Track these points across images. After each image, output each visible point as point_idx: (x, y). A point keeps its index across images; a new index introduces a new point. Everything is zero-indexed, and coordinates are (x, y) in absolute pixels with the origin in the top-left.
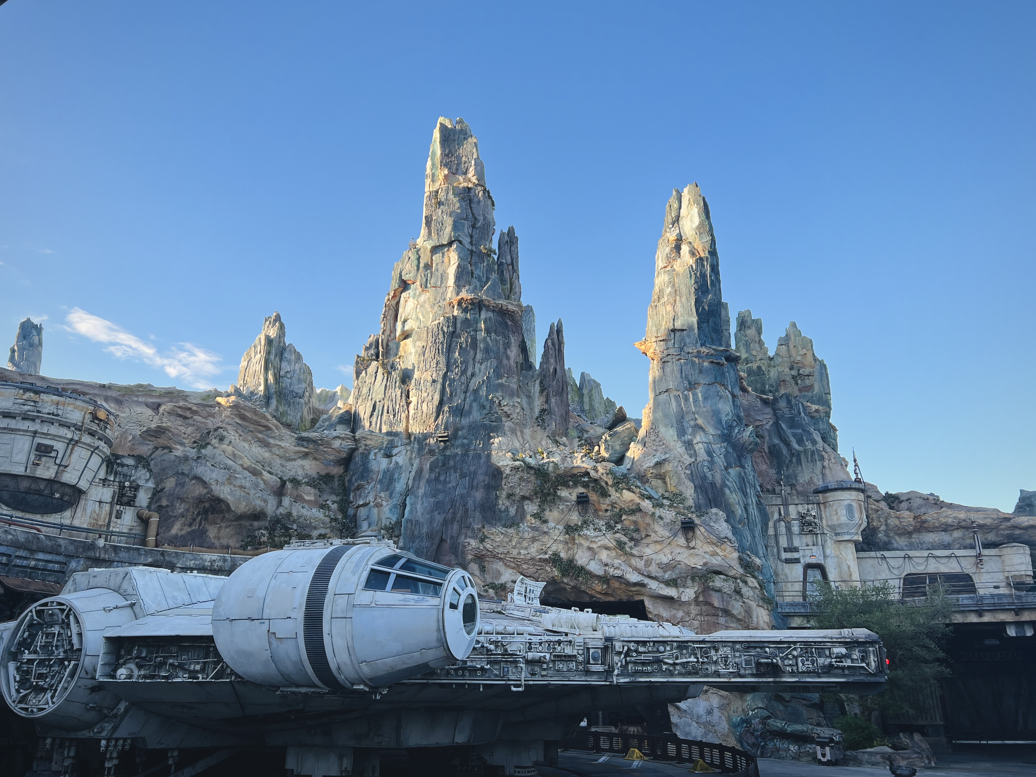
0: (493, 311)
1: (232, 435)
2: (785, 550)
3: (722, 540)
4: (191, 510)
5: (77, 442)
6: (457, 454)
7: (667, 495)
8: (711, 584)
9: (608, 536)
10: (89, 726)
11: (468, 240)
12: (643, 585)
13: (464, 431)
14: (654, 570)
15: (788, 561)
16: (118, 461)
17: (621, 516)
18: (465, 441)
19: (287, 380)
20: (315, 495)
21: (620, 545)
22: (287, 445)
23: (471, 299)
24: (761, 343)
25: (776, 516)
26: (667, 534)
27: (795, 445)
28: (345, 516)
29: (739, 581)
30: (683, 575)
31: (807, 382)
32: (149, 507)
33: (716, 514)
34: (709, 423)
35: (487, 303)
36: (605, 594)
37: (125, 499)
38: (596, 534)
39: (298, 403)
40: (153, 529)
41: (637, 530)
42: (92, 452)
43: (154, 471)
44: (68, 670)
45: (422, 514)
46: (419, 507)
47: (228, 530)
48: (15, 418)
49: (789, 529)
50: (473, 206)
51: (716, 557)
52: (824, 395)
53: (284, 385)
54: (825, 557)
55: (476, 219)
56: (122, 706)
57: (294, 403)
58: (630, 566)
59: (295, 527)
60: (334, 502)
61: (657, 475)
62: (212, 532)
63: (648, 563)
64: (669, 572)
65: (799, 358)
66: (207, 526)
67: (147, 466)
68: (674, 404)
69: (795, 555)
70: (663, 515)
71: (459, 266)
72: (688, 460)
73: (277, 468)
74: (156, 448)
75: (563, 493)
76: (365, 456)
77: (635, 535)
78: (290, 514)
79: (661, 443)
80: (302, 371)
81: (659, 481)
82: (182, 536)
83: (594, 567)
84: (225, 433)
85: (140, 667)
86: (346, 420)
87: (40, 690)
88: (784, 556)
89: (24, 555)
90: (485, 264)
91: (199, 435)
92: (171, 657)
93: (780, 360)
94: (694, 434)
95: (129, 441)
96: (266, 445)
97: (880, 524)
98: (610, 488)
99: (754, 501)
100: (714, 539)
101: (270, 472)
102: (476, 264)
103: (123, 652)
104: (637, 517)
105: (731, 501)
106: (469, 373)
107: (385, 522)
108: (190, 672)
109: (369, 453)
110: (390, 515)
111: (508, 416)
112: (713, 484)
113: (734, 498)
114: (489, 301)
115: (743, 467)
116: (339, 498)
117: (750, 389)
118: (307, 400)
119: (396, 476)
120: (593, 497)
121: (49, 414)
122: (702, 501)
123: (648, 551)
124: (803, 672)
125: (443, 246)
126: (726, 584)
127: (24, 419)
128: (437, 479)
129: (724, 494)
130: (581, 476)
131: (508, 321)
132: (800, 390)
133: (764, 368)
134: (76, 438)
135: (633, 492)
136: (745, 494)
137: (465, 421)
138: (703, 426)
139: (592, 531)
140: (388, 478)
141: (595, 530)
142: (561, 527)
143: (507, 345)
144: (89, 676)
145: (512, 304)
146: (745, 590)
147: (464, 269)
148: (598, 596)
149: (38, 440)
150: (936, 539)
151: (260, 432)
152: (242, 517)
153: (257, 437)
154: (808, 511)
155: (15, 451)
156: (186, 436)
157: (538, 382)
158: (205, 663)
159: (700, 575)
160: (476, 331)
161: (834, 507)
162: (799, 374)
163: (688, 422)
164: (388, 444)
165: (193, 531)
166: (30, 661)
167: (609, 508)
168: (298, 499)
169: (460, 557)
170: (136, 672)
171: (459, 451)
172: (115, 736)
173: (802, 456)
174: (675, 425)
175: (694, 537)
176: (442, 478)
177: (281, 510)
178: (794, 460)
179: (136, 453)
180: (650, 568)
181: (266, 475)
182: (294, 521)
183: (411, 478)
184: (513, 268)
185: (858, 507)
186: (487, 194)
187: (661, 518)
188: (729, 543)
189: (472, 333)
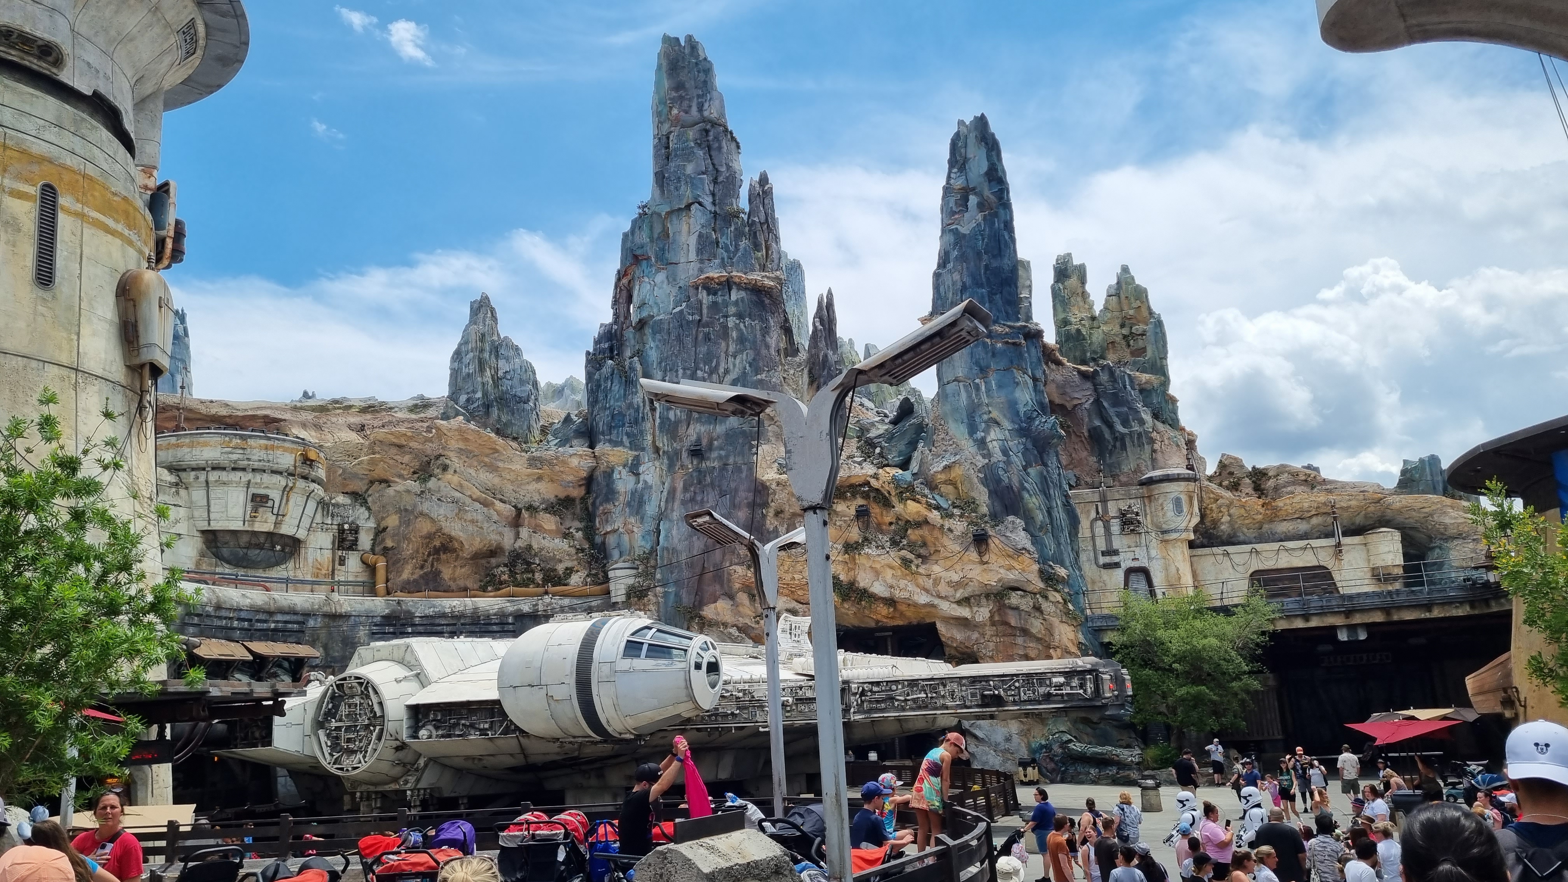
0: (746, 289)
1: (455, 462)
2: (1104, 554)
3: (1020, 551)
4: (421, 551)
5: (291, 488)
6: (714, 468)
7: (958, 503)
8: (1007, 602)
9: (892, 553)
10: (395, 780)
11: (710, 199)
12: (933, 606)
13: (720, 441)
14: (943, 589)
15: (1107, 566)
16: (333, 501)
17: (907, 530)
18: (723, 453)
19: (507, 382)
20: (556, 523)
21: (906, 563)
22: (518, 467)
23: (718, 278)
24: (1084, 295)
25: (1093, 515)
26: (958, 548)
27: (1120, 428)
28: (593, 545)
29: (1038, 596)
30: (977, 593)
31: (1141, 344)
32: (373, 551)
33: (1013, 522)
34: (1005, 416)
35: (737, 280)
36: (892, 618)
37: (347, 544)
38: (879, 552)
39: (523, 410)
40: (381, 575)
41: (924, 544)
42: (308, 497)
43: (373, 508)
44: (375, 734)
45: (679, 541)
46: (674, 532)
47: (463, 570)
48: (224, 469)
49: (1107, 528)
50: (713, 153)
51: (1013, 571)
52: (1158, 361)
53: (504, 388)
54: (1150, 559)
55: (717, 171)
56: (422, 762)
57: (518, 410)
58: (918, 586)
59: (537, 562)
60: (578, 530)
61: (946, 481)
62: (446, 573)
63: (937, 581)
64: (961, 591)
65: (1131, 312)
66: (440, 567)
67: (364, 503)
68: (964, 395)
69: (1115, 559)
70: (953, 527)
71: (700, 236)
72: (981, 462)
73: (509, 495)
74: (372, 482)
75: (840, 507)
76: (609, 474)
77: (922, 551)
78: (529, 547)
79: (951, 442)
80: (524, 370)
81: (950, 487)
82: (414, 581)
83: (878, 589)
84: (448, 462)
85: (437, 728)
86: (582, 432)
87: (353, 752)
88: (1102, 560)
89: (263, 618)
90: (733, 228)
91: (417, 464)
92: (462, 719)
93: (1109, 315)
94: (987, 431)
95: (340, 475)
96: (493, 468)
97: (1221, 514)
98: (893, 499)
99: (1059, 502)
100: (1011, 551)
101: (501, 500)
102: (721, 229)
103: (420, 717)
104: (924, 531)
105: (1031, 505)
106: (721, 370)
107: (638, 552)
108: (480, 730)
109: (613, 471)
110: (643, 543)
111: (772, 419)
112: (1009, 488)
113: (1033, 501)
114: (740, 277)
115: (1045, 465)
116: (583, 524)
117: (1065, 360)
118: (532, 405)
119: (646, 497)
120: (875, 510)
121: (260, 461)
122: (998, 508)
123: (936, 569)
124: (1025, 701)
125: (680, 210)
126: (1024, 601)
127: (234, 469)
128: (693, 500)
129: (1022, 498)
130: (860, 485)
131: (765, 299)
132: (1133, 354)
133: (1084, 332)
134: (291, 485)
135: (919, 502)
136: (1048, 496)
137: (720, 429)
138: (998, 419)
139: (875, 549)
140: (637, 500)
141: (877, 547)
142: (840, 547)
143: (765, 331)
144: (393, 738)
145: (768, 278)
146: (1045, 605)
147: (707, 238)
148: (885, 620)
149: (252, 490)
150: (1291, 527)
151: (487, 456)
152: (477, 556)
153: (482, 461)
154: (1130, 507)
155: (230, 506)
156: (404, 466)
157: (806, 371)
158: (492, 722)
159: (995, 592)
160: (727, 317)
161: (1160, 501)
162: (1131, 333)
163: (980, 416)
164: (633, 460)
165: (425, 573)
166: (338, 729)
167: (894, 520)
168: (537, 529)
169: (725, 586)
170: (434, 733)
171: (716, 464)
172: (418, 787)
173: (1127, 440)
174: (966, 421)
175: (987, 549)
176: (699, 498)
177: (520, 544)
178: (1118, 444)
179: (349, 489)
180: (939, 588)
181: (499, 505)
182: (535, 555)
183: (663, 500)
184: (768, 226)
185: (1187, 499)
186: (729, 136)
187: (950, 530)
188: (1027, 555)
189: (721, 320)
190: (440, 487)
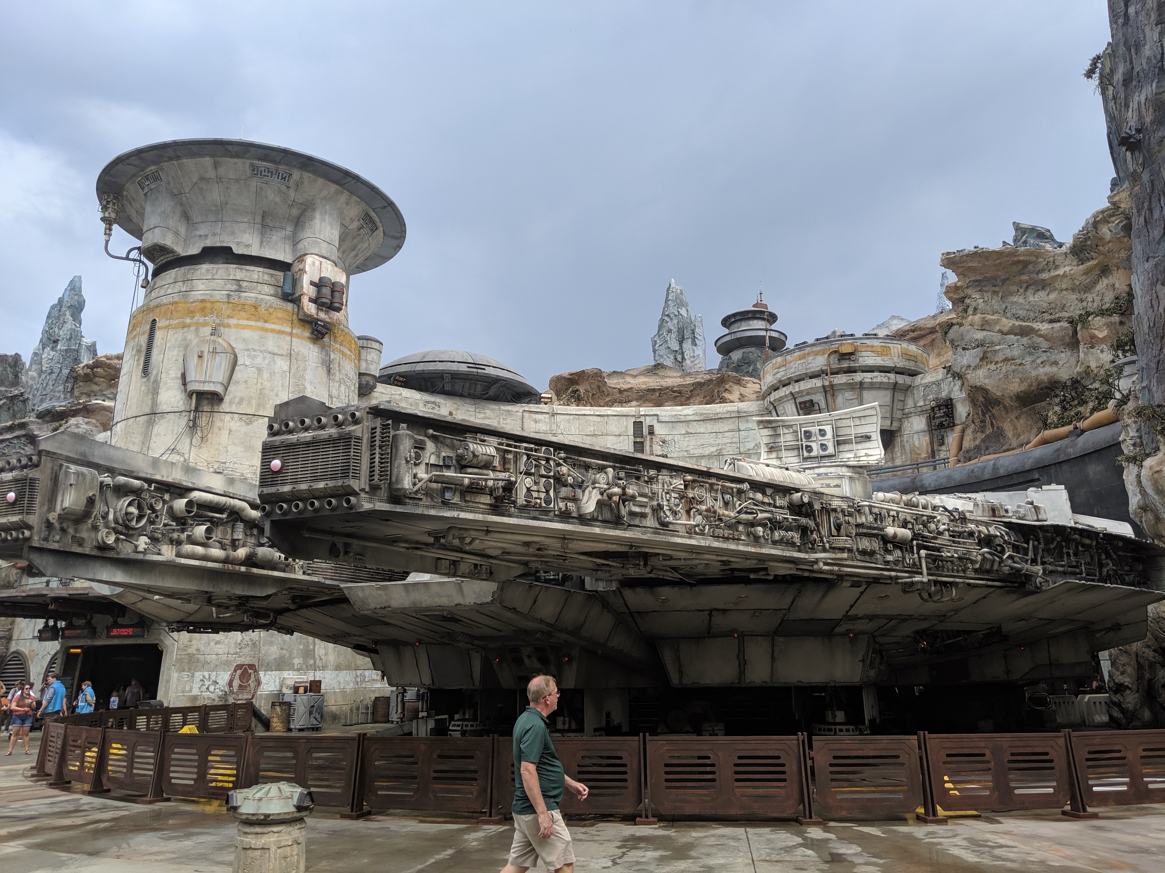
5: (831, 387)
20: (1109, 325)
40: (955, 447)
47: (1022, 421)
48: (778, 388)
62: (1009, 430)
66: (999, 425)
67: (955, 374)
78: (1087, 370)
101: (1051, 320)
121: (796, 372)
127: (784, 386)
134: (827, 383)
149: (799, 400)
151: (1021, 273)
152: (1025, 399)
153: (1021, 282)
165: (988, 436)
168: (1093, 342)
177: (1078, 368)
181: (1044, 327)
182: (1094, 377)
190: (962, 335)
